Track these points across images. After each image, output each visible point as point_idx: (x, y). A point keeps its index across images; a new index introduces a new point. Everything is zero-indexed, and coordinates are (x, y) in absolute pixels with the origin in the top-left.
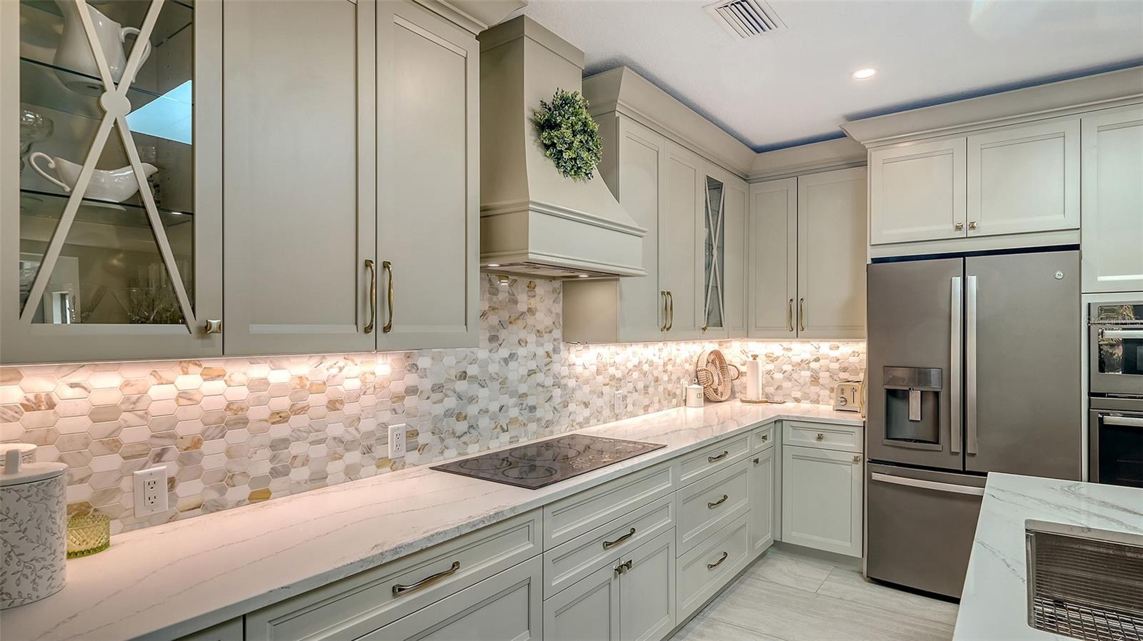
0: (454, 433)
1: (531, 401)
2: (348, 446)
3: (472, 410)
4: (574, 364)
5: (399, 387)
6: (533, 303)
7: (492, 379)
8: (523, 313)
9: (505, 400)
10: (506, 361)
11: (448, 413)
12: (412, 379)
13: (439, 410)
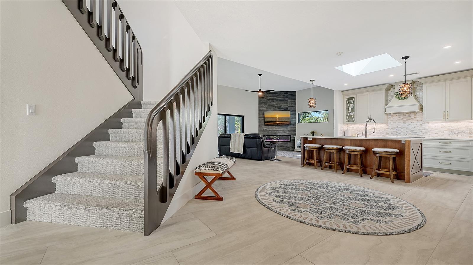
0: (395, 134)
1: (415, 131)
2: (378, 133)
3: (399, 131)
4: (430, 126)
5: (386, 128)
6: (416, 116)
7: (404, 127)
8: (413, 118)
9: (408, 131)
10: (408, 125)
11: (394, 131)
12: (388, 127)
13: (392, 131)
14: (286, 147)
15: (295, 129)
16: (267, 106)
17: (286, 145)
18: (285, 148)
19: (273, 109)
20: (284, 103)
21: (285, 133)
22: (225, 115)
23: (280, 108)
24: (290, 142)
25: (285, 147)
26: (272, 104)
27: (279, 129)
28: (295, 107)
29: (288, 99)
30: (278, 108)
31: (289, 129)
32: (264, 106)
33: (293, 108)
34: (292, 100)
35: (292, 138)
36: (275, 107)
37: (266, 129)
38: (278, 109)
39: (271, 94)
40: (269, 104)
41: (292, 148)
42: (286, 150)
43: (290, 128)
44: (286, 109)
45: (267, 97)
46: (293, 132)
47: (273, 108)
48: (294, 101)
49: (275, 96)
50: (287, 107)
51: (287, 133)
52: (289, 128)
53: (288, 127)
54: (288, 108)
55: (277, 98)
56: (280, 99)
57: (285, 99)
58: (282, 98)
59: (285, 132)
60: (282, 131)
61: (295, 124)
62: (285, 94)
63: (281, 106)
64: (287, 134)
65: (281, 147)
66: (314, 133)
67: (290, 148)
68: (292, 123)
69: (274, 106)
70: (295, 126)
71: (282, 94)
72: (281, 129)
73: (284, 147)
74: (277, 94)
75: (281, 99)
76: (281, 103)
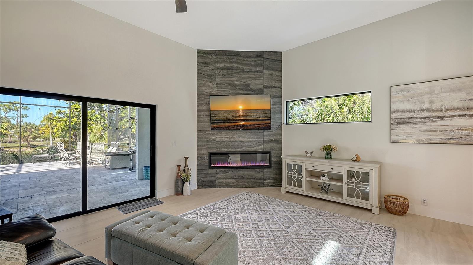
14: (261, 179)
15: (279, 137)
16: (217, 84)
17: (261, 175)
18: (260, 181)
19: (231, 92)
20: (255, 78)
21: (257, 148)
22: (85, 101)
23: (247, 90)
24: (270, 167)
25: (257, 179)
26: (229, 80)
27: (244, 137)
28: (279, 88)
29: (265, 69)
30: (242, 89)
31: (266, 138)
32: (211, 85)
33: (274, 90)
34: (273, 72)
35: (272, 159)
36: (235, 86)
37: (214, 137)
38: (241, 92)
39: (227, 57)
40: (222, 79)
41: (273, 181)
42: (259, 186)
43: (269, 135)
44: (260, 92)
45: (217, 62)
46: (274, 145)
47: (232, 90)
48: (277, 73)
49: (236, 60)
50: (262, 87)
51: (262, 146)
52: (266, 136)
53: (266, 133)
54: (265, 90)
55: (239, 66)
56: (246, 68)
57: (258, 69)
58: (252, 65)
59: (258, 146)
60: (252, 142)
61: (280, 127)
62: (257, 57)
63: (248, 85)
64: (262, 150)
65: (248, 180)
66: (331, 150)
67: (269, 181)
68: (274, 124)
69: (232, 85)
70: (278, 132)
71: (251, 57)
72: (248, 138)
73: (255, 179)
74: (240, 56)
75: (248, 68)
76: (248, 78)
